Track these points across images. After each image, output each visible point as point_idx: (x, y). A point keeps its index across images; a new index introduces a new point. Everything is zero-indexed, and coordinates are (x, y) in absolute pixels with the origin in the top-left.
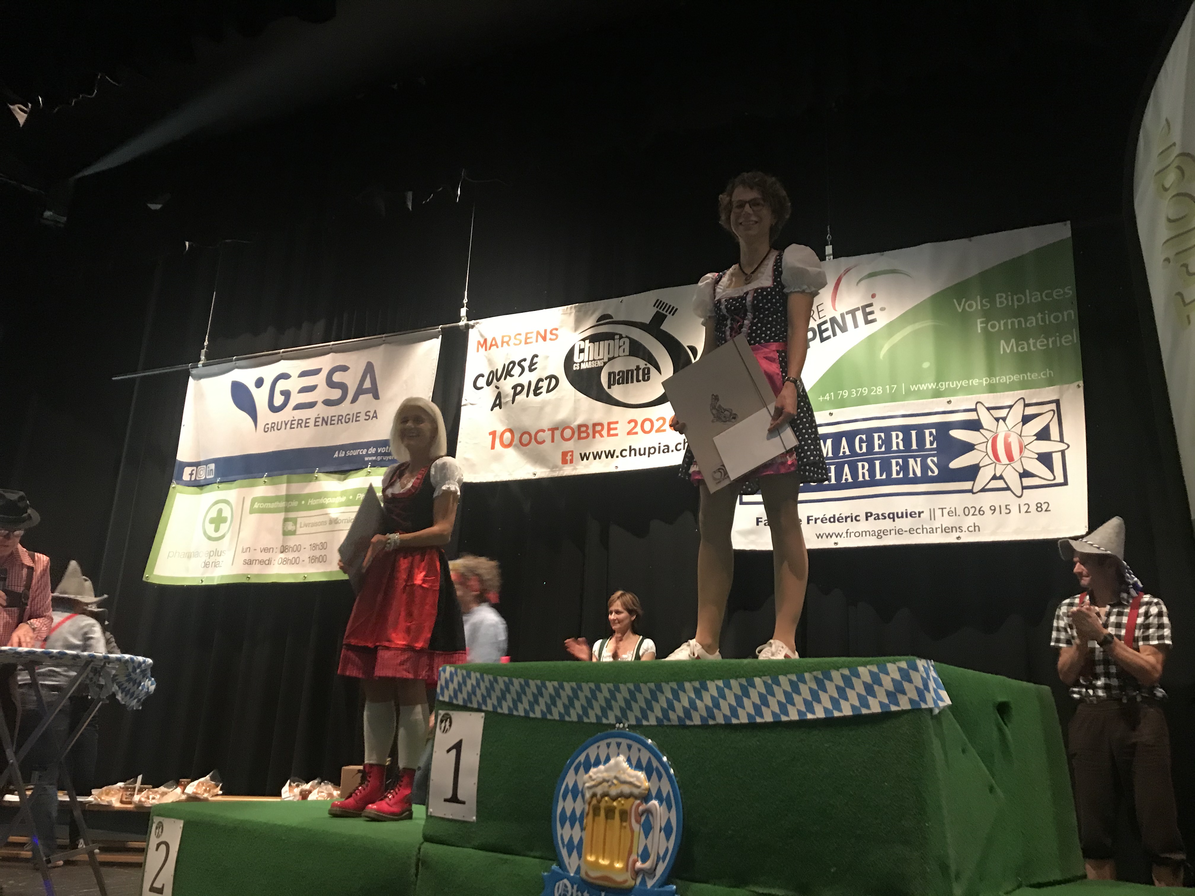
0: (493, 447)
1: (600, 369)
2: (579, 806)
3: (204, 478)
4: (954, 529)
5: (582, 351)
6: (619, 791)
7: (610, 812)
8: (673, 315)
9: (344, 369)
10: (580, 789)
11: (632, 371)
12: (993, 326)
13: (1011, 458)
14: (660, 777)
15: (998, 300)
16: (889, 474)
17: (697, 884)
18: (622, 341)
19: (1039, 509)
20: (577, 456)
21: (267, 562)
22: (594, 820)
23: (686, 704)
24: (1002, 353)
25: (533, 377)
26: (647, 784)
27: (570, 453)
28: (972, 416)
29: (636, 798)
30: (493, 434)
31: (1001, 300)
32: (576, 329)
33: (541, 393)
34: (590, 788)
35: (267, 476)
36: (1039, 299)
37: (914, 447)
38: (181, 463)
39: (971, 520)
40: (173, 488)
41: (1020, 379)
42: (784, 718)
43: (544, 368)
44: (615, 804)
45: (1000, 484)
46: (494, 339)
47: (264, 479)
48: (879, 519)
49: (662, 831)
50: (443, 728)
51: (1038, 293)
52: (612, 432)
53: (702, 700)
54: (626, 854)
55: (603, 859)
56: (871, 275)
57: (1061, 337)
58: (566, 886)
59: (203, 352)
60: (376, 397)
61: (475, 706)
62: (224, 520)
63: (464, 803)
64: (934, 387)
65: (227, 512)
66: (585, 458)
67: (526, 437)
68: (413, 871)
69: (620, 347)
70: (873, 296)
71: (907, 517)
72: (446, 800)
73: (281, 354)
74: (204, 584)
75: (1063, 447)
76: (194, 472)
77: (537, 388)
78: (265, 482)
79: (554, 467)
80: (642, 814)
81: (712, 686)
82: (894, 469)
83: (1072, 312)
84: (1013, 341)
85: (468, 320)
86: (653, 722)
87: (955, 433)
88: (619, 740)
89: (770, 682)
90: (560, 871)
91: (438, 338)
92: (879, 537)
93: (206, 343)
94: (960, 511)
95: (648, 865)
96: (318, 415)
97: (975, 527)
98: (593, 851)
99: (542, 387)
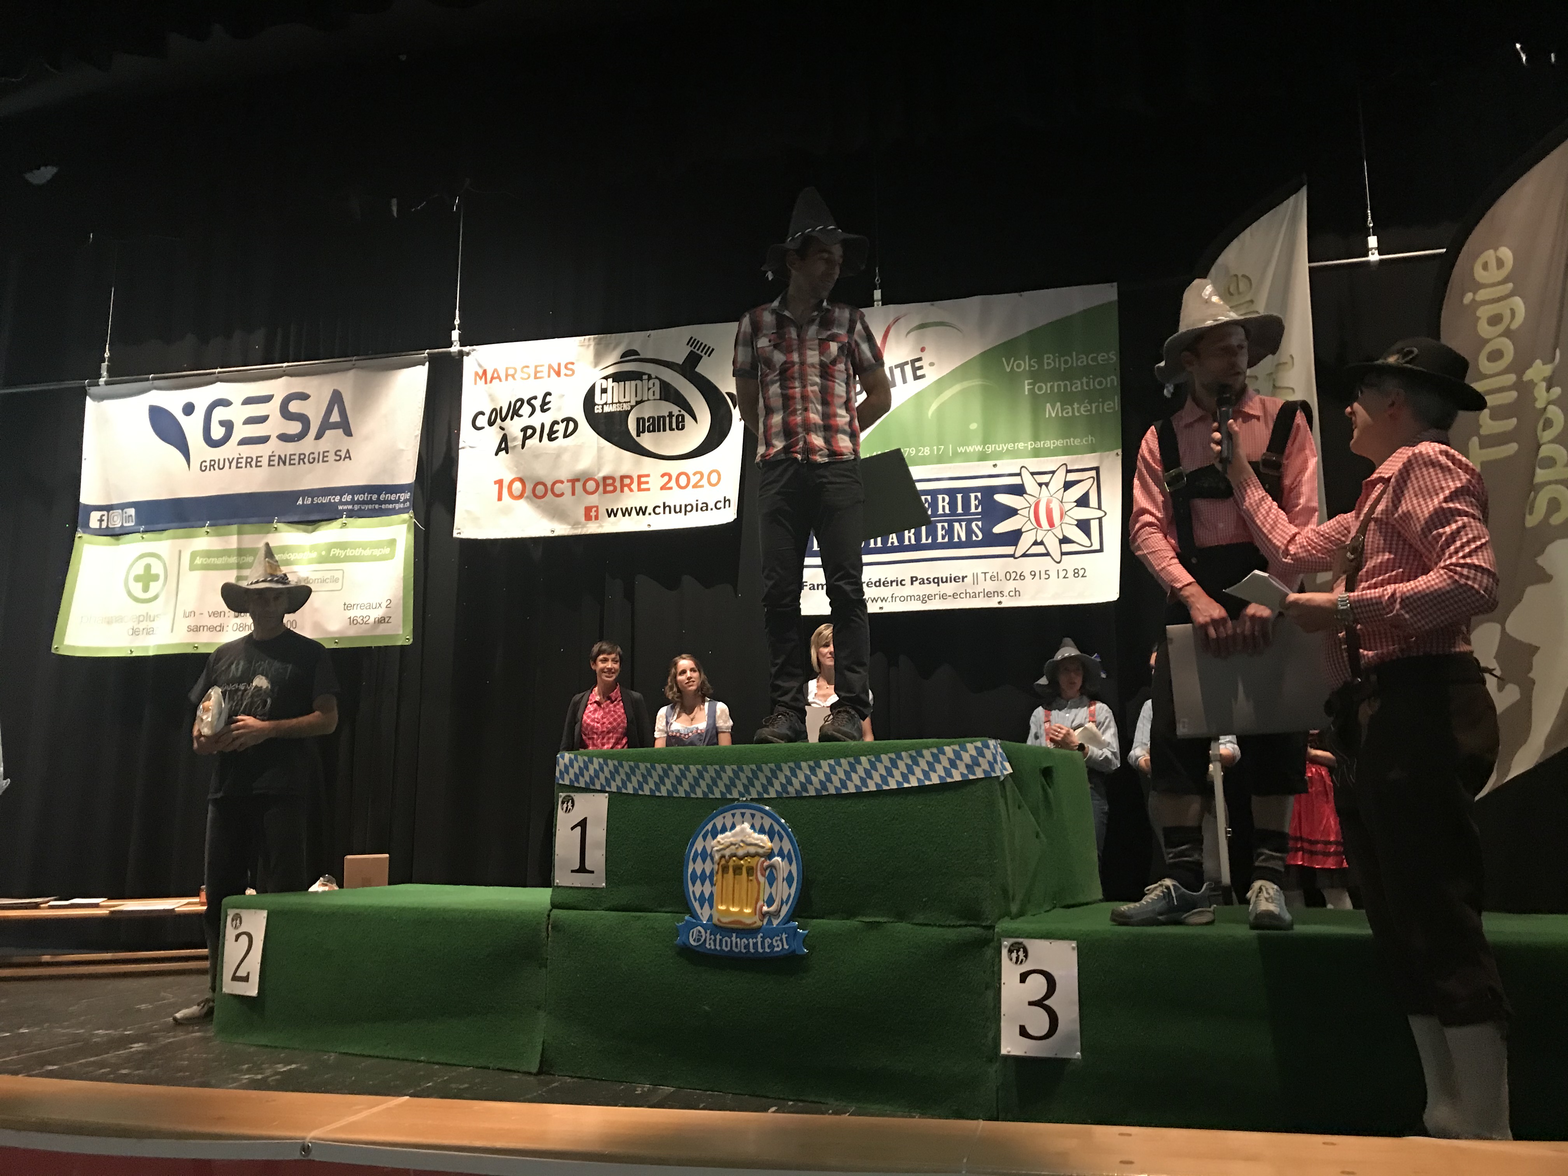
0: (500, 498)
1: (628, 413)
2: (708, 867)
3: (119, 525)
4: (996, 594)
5: (604, 391)
6: (745, 851)
7: (737, 870)
8: (709, 355)
9: (304, 397)
10: (709, 853)
11: (664, 417)
12: (1040, 389)
13: (1051, 524)
14: (781, 839)
15: (1046, 361)
16: (935, 538)
17: (814, 920)
18: (651, 382)
19: (1076, 575)
20: (602, 511)
21: (218, 629)
22: (723, 876)
23: (803, 780)
24: (1047, 416)
25: (547, 419)
26: (769, 844)
27: (595, 509)
28: (1016, 481)
29: (761, 856)
30: (500, 483)
31: (1049, 361)
32: (596, 364)
33: (557, 438)
34: (718, 851)
35: (210, 526)
36: (1085, 363)
37: (960, 511)
38: (86, 506)
39: (1011, 585)
40: (80, 537)
41: (1063, 444)
42: (885, 788)
43: (559, 409)
44: (742, 862)
45: (1040, 549)
46: (495, 370)
47: (206, 529)
48: (924, 583)
49: (785, 882)
50: (565, 809)
51: (1083, 356)
52: (643, 486)
53: (816, 776)
54: (754, 902)
55: (733, 907)
56: (922, 326)
57: (1103, 404)
58: (700, 932)
59: (104, 365)
60: (348, 433)
61: (598, 787)
62: (156, 578)
63: (592, 872)
64: (981, 450)
65: (157, 568)
66: (612, 515)
67: (540, 489)
68: (544, 934)
69: (649, 389)
70: (923, 350)
71: (951, 582)
72: (573, 871)
73: (217, 375)
74: (134, 655)
75: (1100, 514)
76: (105, 518)
77: (552, 432)
78: (208, 532)
79: (576, 524)
80: (767, 869)
81: (824, 764)
82: (940, 533)
83: (1114, 378)
84: (1058, 404)
85: (461, 346)
86: (773, 795)
87: (1000, 498)
88: (743, 811)
89: (873, 759)
90: (694, 921)
91: (424, 365)
92: (924, 602)
93: (107, 355)
94: (1002, 576)
95: (773, 908)
96: (273, 452)
97: (1016, 592)
98: (724, 901)
99: (557, 431)
